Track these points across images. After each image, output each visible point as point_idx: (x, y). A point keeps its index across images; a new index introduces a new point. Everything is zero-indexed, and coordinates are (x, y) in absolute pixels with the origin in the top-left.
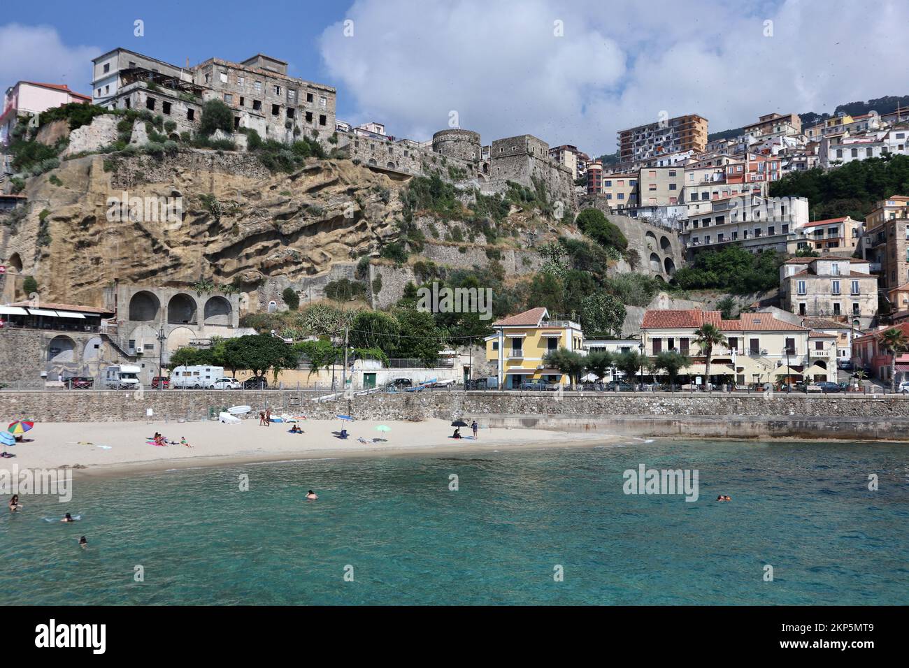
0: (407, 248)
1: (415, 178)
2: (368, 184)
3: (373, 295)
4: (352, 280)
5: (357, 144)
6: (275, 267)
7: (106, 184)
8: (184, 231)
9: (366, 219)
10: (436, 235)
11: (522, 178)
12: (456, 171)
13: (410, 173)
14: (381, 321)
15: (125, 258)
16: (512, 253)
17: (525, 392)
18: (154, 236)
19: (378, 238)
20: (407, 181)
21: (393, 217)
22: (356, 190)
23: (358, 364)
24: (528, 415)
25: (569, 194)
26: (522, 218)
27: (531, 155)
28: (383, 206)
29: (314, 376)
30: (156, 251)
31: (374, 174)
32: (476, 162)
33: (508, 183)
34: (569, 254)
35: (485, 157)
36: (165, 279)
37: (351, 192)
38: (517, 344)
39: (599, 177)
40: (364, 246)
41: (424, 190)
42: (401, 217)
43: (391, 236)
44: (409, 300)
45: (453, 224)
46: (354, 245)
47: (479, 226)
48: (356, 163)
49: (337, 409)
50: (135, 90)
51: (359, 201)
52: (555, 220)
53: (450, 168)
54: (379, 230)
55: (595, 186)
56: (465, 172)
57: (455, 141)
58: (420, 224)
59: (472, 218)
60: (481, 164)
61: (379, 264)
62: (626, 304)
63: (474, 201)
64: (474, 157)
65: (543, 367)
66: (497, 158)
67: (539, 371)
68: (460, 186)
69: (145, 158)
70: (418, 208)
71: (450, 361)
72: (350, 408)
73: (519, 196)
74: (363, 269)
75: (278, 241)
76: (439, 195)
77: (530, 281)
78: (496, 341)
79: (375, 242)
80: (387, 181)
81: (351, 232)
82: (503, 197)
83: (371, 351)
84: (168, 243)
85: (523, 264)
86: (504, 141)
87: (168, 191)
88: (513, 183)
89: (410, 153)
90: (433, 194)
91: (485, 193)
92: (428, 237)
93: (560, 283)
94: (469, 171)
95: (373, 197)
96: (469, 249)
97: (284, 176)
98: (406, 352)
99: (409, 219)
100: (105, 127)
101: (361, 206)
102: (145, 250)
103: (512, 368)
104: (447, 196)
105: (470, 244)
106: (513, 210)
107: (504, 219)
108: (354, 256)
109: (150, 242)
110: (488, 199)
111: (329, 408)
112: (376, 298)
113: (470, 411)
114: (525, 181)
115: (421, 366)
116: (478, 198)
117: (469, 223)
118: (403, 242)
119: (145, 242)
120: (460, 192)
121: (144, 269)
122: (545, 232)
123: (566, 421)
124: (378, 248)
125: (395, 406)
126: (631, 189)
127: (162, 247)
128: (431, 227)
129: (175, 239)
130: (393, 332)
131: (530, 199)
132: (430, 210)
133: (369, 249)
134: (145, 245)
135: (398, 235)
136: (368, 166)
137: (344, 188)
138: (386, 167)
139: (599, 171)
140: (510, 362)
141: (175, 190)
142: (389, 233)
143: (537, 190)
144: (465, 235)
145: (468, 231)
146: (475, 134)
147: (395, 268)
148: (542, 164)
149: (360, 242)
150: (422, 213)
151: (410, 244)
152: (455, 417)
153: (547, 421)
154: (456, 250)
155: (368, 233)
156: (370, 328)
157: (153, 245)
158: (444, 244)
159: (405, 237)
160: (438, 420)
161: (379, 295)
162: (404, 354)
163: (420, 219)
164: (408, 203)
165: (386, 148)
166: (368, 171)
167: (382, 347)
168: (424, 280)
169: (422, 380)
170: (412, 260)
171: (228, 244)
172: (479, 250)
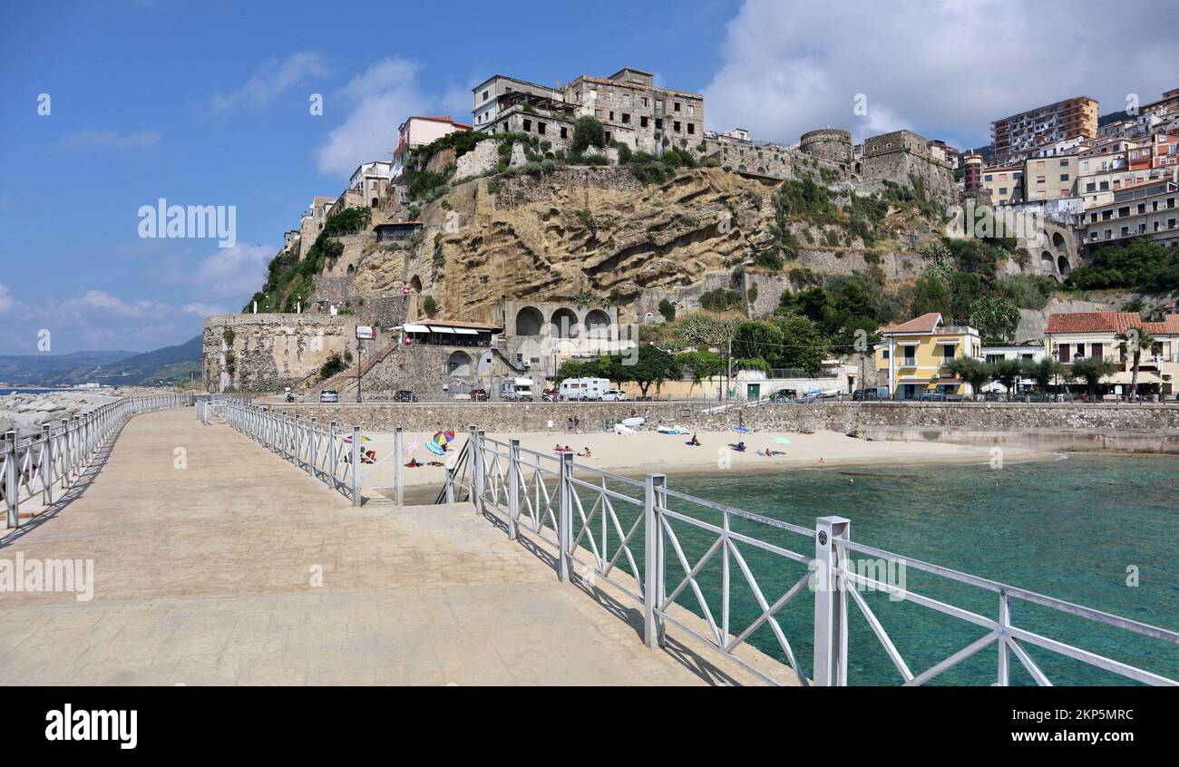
0: (781, 254)
1: (786, 182)
2: (740, 191)
3: (749, 304)
4: (727, 289)
5: (726, 150)
6: (651, 278)
7: (491, 206)
8: (563, 247)
9: (739, 227)
10: (811, 240)
11: (898, 177)
12: (828, 172)
13: (781, 177)
14: (763, 330)
15: (510, 275)
16: (892, 256)
17: (925, 403)
18: (536, 253)
19: (752, 246)
20: (779, 186)
21: (766, 223)
22: (728, 197)
23: (742, 374)
24: (928, 427)
25: (949, 191)
26: (900, 219)
27: (908, 151)
28: (755, 212)
29: (697, 387)
30: (537, 268)
31: (745, 180)
32: (848, 162)
33: (885, 182)
34: (953, 255)
35: (857, 157)
36: (547, 295)
37: (723, 200)
38: (910, 352)
39: (978, 171)
40: (738, 254)
41: (796, 194)
42: (774, 223)
43: (764, 243)
44: (786, 308)
45: (828, 228)
46: (728, 253)
47: (856, 229)
48: (727, 170)
49: (728, 420)
50: (513, 113)
51: (731, 209)
52: (935, 220)
53: (822, 170)
54: (753, 237)
55: (974, 181)
56: (837, 173)
57: (825, 142)
58: (793, 230)
59: (849, 222)
60: (853, 164)
61: (754, 273)
62: (1020, 307)
63: (850, 203)
64: (846, 157)
65: (938, 376)
66: (870, 157)
67: (934, 380)
68: (834, 188)
69: (524, 178)
70: (792, 213)
71: (834, 370)
72: (741, 420)
73: (896, 195)
74: (738, 278)
75: (653, 252)
76: (812, 199)
77: (913, 285)
78: (886, 349)
79: (748, 250)
80: (759, 188)
81: (725, 241)
82: (879, 197)
83: (754, 362)
84: (549, 259)
85: (904, 267)
86: (878, 138)
87: (546, 210)
88: (890, 182)
89: (780, 157)
90: (806, 197)
91: (860, 194)
92: (803, 243)
93: (945, 286)
94: (841, 172)
95: (746, 204)
96: (846, 253)
97: (656, 187)
98: (789, 361)
99: (782, 225)
100: (487, 152)
101: (733, 214)
102: (528, 267)
103: (903, 377)
104: (821, 200)
105: (847, 248)
106: (891, 210)
107: (882, 220)
108: (728, 265)
109: (532, 259)
110: (864, 200)
111: (720, 419)
112: (752, 308)
113: (864, 423)
114: (902, 180)
115: (805, 376)
116: (853, 200)
117: (845, 226)
118: (777, 249)
119: (528, 260)
120: (834, 195)
121: (528, 285)
122: (925, 232)
123: (972, 434)
124: (752, 256)
125: (786, 417)
126: (1014, 183)
127: (543, 263)
128: (805, 232)
129: (555, 255)
130: (776, 342)
131: (908, 199)
132: (803, 215)
133: (743, 257)
134: (528, 262)
135: (771, 242)
136: (738, 173)
137: (716, 196)
138: (756, 173)
139: (978, 165)
140: (902, 372)
141: (553, 207)
142: (763, 240)
143: (916, 188)
144: (841, 239)
145: (845, 235)
146: (846, 133)
147: (770, 276)
148: (920, 160)
149: (733, 251)
150: (796, 218)
151: (785, 250)
152: (849, 428)
153: (950, 433)
154: (832, 255)
155: (742, 241)
156: (752, 338)
157: (535, 262)
158: (819, 250)
159: (779, 243)
160: (831, 432)
161: (755, 304)
162: (787, 364)
163: (794, 224)
164: (781, 208)
165: (756, 154)
166: (739, 177)
167: (765, 357)
168: (800, 288)
169: (806, 391)
170: (788, 267)
171: (605, 258)
172: (857, 254)
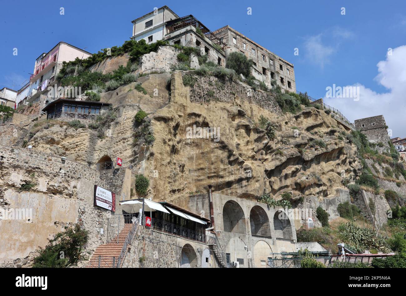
1: (352, 131)
2: (339, 129)
3: (373, 217)
4: (350, 203)
7: (186, 97)
8: (250, 147)
9: (346, 155)
10: (378, 173)
13: (349, 127)
15: (202, 169)
18: (231, 148)
19: (355, 171)
20: (349, 132)
22: (335, 131)
27: (386, 128)
28: (350, 146)
30: (231, 163)
36: (240, 191)
37: (333, 133)
41: (360, 140)
47: (398, 168)
48: (329, 113)
50: (187, 32)
54: (354, 164)
61: (368, 191)
69: (214, 79)
74: (356, 194)
75: (301, 165)
79: (352, 174)
80: (344, 130)
81: (339, 164)
84: (240, 156)
87: (235, 110)
92: (375, 174)
95: (344, 139)
96: (401, 184)
97: (291, 115)
100: (168, 56)
102: (222, 161)
105: (400, 181)
109: (226, 154)
112: (375, 219)
119: (223, 155)
121: (220, 180)
124: (354, 179)
127: (238, 159)
128: (374, 166)
129: (245, 153)
132: (369, 154)
133: (350, 178)
134: (221, 156)
136: (332, 117)
137: (328, 130)
141: (239, 109)
144: (393, 174)
145: (394, 171)
147: (376, 194)
150: (367, 156)
154: (395, 184)
155: (348, 166)
157: (229, 157)
158: (387, 179)
161: (376, 216)
163: (366, 160)
166: (334, 120)
